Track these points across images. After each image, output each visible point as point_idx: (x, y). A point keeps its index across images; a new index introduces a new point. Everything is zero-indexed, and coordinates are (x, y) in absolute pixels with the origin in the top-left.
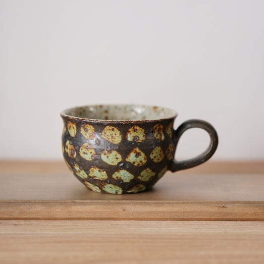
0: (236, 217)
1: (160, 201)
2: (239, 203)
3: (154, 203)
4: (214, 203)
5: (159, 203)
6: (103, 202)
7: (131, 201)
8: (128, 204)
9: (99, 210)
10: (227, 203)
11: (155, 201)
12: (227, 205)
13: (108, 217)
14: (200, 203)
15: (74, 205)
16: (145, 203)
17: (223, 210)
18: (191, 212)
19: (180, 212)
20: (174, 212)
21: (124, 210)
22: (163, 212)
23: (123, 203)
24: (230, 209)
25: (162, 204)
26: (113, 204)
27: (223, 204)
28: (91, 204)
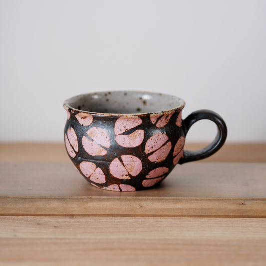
0: (255, 215)
1: (178, 198)
2: (259, 199)
3: (172, 199)
4: (233, 199)
5: (177, 199)
6: (120, 199)
7: (147, 197)
8: (145, 200)
9: (116, 207)
10: (246, 200)
11: (173, 198)
12: (246, 202)
13: (125, 213)
14: (219, 200)
15: (91, 201)
16: (162, 199)
17: (242, 207)
18: (209, 209)
19: (198, 209)
20: (192, 209)
21: (141, 207)
22: (181, 209)
23: (139, 200)
24: (249, 206)
25: (180, 200)
26: (129, 200)
27: (242, 201)
28: (108, 199)
